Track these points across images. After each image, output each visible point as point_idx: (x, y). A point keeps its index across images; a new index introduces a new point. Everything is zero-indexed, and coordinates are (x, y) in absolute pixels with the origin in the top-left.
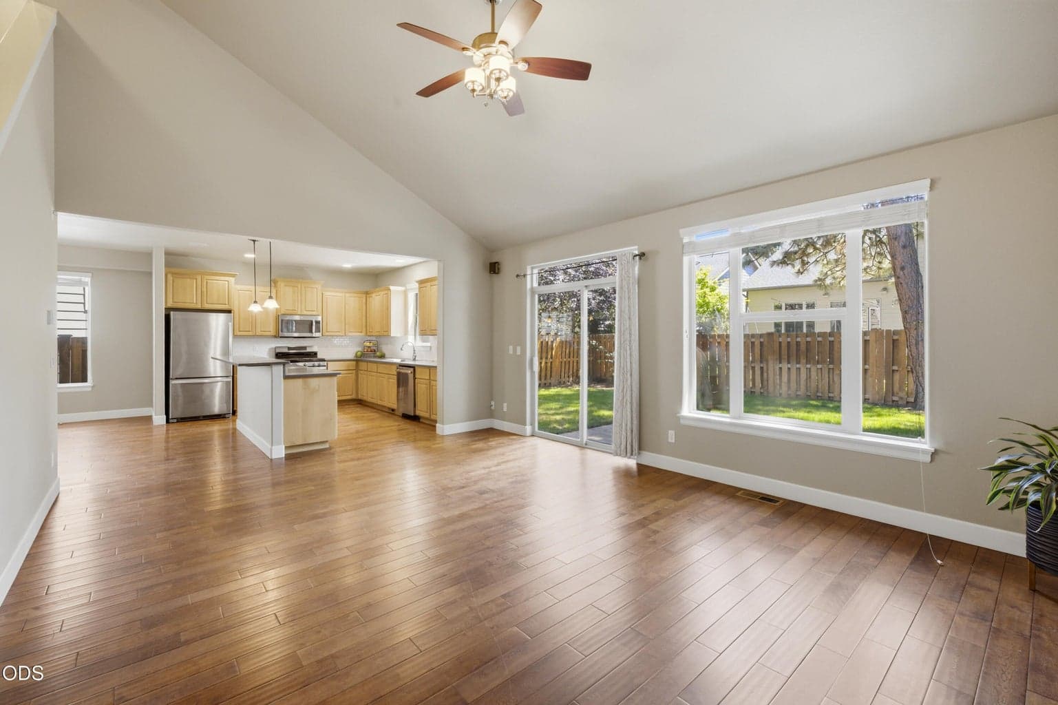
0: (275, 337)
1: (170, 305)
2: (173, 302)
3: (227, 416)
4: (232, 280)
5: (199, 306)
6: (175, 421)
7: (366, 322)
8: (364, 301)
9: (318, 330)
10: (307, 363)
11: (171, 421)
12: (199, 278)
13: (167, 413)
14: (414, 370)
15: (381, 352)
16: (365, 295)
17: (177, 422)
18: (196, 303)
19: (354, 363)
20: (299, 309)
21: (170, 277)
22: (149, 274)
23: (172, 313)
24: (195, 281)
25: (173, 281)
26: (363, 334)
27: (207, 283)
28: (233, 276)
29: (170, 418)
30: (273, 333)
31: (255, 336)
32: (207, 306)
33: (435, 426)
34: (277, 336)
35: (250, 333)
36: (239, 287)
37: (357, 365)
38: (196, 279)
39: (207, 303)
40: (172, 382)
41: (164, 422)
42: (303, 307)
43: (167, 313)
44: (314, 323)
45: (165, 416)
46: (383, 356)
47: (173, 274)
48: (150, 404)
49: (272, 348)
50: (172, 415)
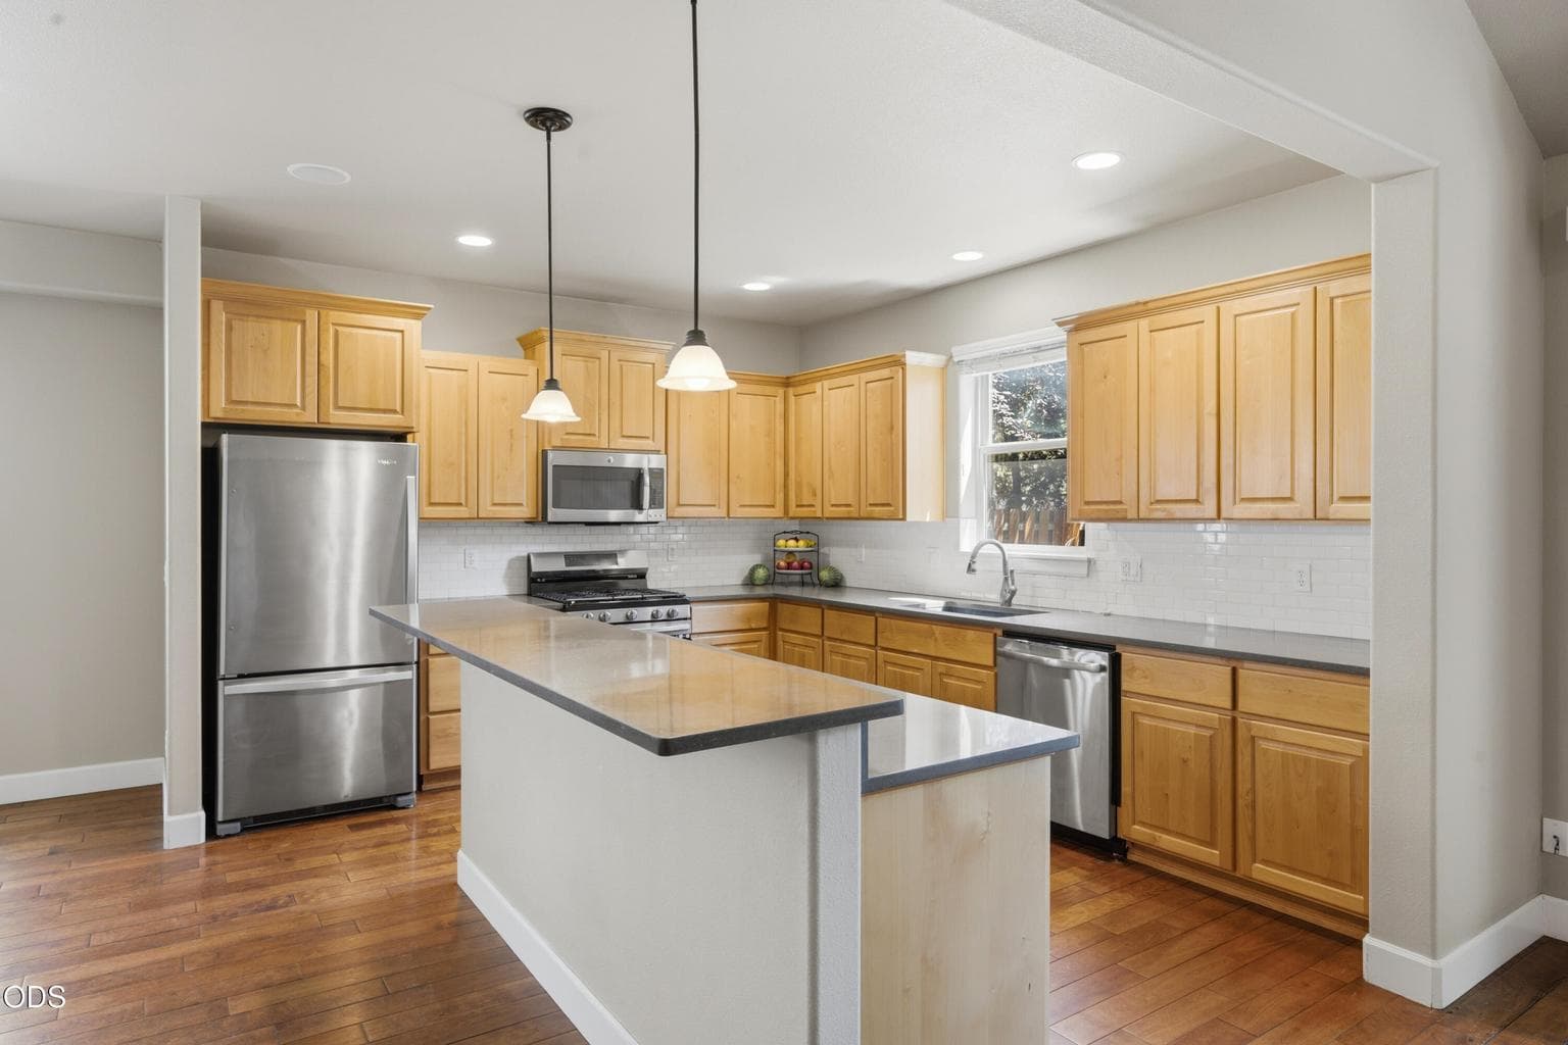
0: (530, 522)
1: (219, 411)
2: (230, 401)
3: (401, 801)
4: (413, 327)
5: (309, 418)
6: (237, 826)
7: (786, 475)
8: (780, 407)
9: (656, 502)
10: (609, 613)
11: (221, 829)
12: (311, 316)
13: (209, 802)
14: (1116, 662)
15: (832, 569)
16: (781, 391)
17: (244, 830)
18: (303, 408)
19: (765, 606)
20: (605, 433)
21: (220, 316)
22: (155, 313)
23: (225, 438)
24: (299, 327)
25: (230, 328)
26: (778, 512)
27: (336, 333)
28: (417, 314)
29: (220, 818)
30: (527, 511)
31: (477, 521)
32: (338, 419)
33: (1357, 944)
34: (540, 520)
35: (463, 512)
36: (432, 356)
37: (773, 615)
38: (303, 322)
39: (338, 407)
40: (225, 690)
41: (201, 837)
42: (616, 424)
43: (210, 444)
44: (647, 479)
45: (202, 814)
46: (837, 584)
47: (230, 301)
48: (153, 744)
49: (518, 559)
50: (224, 814)
